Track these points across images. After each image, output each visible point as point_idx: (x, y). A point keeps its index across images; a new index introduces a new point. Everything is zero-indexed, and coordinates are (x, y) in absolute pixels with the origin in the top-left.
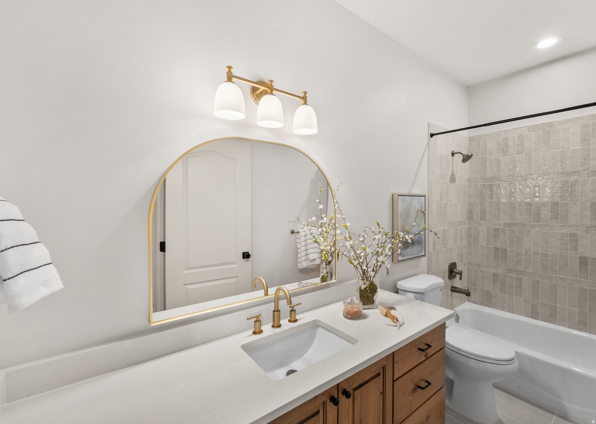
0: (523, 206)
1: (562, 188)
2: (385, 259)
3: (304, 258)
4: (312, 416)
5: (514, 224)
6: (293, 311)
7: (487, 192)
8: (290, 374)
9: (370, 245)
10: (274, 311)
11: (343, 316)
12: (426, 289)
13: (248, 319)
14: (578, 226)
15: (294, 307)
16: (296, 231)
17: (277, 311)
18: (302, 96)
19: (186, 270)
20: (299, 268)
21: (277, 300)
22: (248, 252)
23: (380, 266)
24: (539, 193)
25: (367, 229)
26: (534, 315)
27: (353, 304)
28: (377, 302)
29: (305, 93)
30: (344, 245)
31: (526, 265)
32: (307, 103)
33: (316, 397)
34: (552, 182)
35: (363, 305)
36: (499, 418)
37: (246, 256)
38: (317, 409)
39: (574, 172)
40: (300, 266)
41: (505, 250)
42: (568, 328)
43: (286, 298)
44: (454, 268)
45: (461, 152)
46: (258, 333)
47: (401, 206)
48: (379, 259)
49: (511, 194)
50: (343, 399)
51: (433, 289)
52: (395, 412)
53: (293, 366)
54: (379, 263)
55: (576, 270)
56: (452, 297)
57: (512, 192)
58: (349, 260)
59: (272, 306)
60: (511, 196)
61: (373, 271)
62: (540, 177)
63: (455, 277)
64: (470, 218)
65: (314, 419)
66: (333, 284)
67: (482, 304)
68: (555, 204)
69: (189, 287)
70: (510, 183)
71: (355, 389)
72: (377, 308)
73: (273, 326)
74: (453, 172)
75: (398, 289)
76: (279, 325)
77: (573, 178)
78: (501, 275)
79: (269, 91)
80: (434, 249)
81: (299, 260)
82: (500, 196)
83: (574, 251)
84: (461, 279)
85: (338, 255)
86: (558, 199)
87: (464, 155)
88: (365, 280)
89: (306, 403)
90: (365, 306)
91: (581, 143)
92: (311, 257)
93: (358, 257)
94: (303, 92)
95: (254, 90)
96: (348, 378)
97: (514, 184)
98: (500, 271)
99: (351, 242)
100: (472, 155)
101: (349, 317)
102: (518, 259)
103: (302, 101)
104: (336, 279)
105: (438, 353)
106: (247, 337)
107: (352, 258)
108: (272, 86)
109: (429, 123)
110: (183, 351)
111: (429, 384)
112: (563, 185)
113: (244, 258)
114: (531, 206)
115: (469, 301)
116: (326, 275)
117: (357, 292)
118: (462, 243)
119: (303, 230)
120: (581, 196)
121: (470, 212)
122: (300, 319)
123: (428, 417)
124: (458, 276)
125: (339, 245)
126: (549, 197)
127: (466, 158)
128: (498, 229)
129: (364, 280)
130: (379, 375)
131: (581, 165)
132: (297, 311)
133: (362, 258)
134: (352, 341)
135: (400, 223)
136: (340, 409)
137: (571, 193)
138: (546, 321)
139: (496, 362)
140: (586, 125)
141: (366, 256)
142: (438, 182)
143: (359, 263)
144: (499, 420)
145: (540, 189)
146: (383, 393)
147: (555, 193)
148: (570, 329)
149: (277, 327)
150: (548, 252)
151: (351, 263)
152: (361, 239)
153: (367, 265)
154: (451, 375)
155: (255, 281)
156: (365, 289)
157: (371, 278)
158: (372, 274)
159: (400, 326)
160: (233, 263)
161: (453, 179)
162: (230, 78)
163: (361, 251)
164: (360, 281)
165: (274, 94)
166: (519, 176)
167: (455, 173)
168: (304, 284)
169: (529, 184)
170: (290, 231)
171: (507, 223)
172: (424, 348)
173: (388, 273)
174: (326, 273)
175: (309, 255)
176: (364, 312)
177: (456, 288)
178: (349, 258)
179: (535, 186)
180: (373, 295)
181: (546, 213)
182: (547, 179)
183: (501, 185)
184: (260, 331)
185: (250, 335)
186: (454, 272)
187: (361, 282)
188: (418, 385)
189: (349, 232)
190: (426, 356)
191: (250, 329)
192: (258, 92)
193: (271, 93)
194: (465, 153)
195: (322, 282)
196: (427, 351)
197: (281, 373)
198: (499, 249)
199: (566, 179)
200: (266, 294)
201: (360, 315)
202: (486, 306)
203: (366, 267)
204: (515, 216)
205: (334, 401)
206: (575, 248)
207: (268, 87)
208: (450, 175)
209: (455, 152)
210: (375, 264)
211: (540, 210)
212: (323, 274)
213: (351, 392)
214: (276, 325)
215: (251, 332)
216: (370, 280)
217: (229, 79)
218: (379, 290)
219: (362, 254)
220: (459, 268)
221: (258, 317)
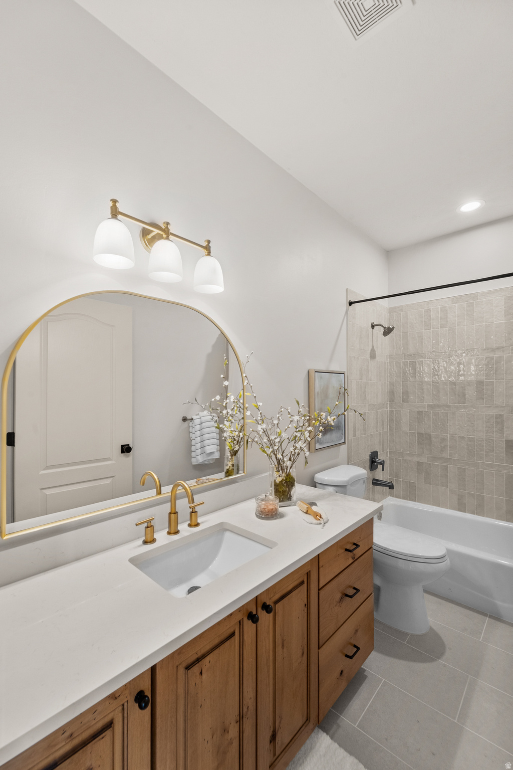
0: (447, 386)
1: (487, 365)
2: (305, 445)
3: (199, 451)
4: (226, 639)
5: (438, 406)
6: (193, 512)
7: (409, 370)
8: (192, 592)
9: (286, 429)
10: (170, 513)
11: (255, 515)
12: (348, 481)
13: (137, 525)
14: (504, 407)
15: (195, 508)
16: (189, 417)
17: (174, 513)
18: (205, 246)
19: (44, 469)
20: (193, 464)
21: (173, 499)
22: (129, 445)
23: (299, 454)
24: (464, 371)
25: (282, 410)
26: (461, 507)
27: (268, 501)
28: (294, 498)
29: (209, 242)
30: (254, 430)
31: (452, 452)
32: (211, 255)
33: (231, 615)
34: (477, 358)
35: (279, 502)
36: (430, 626)
37: (126, 449)
38: (232, 630)
39: (498, 348)
40: (194, 461)
41: (430, 435)
42: (496, 519)
43: (188, 496)
44: (376, 458)
45: (381, 324)
46: (150, 542)
47: (318, 385)
48: (297, 445)
49: (435, 373)
50: (263, 615)
51: (355, 481)
52: (321, 627)
53: (194, 582)
54: (297, 451)
55: (502, 455)
56: (373, 491)
57: (436, 371)
58: (262, 448)
59: (167, 507)
60: (435, 375)
61: (290, 460)
62: (464, 353)
63: (376, 468)
64: (392, 400)
65: (228, 642)
66: (241, 478)
67: (405, 498)
68: (480, 383)
69: (48, 492)
70: (433, 360)
71: (276, 602)
72: (295, 505)
73: (169, 533)
74: (373, 347)
75: (316, 482)
76: (177, 531)
77: (498, 354)
78: (426, 463)
79: (165, 236)
80: (354, 435)
81: (193, 454)
82: (423, 375)
83: (500, 434)
84: (383, 470)
85: (247, 441)
86: (483, 378)
87: (385, 328)
88: (281, 472)
89: (219, 623)
90: (281, 504)
91: (505, 316)
92: (209, 449)
93: (272, 444)
94: (205, 241)
95: (145, 233)
96: (269, 589)
97: (438, 361)
98: (424, 460)
99: (264, 426)
100: (393, 328)
101: (263, 516)
102: (443, 445)
103: (205, 252)
104: (245, 472)
105: (366, 553)
106: (137, 548)
107: (265, 445)
108: (168, 230)
109: (347, 289)
110: (48, 571)
111: (357, 590)
112: (488, 362)
113: (123, 452)
114: (455, 385)
115: (392, 495)
116: (231, 468)
117: (271, 487)
118: (383, 429)
119: (198, 417)
120: (506, 374)
121: (392, 393)
122: (203, 522)
123: (356, 631)
124: (380, 467)
125: (249, 430)
126: (473, 375)
127: (388, 331)
128: (422, 412)
129: (279, 471)
130: (302, 583)
131: (505, 341)
132: (199, 513)
133: (277, 444)
134: (268, 544)
135: (317, 403)
136: (259, 629)
137: (496, 371)
138: (473, 513)
139: (427, 560)
140: (510, 297)
141: (281, 443)
142: (358, 358)
143: (273, 452)
144: (431, 628)
145: (464, 366)
146: (308, 605)
147: (480, 370)
148: (497, 521)
149: (174, 533)
150: (474, 436)
151: (264, 451)
152: (276, 422)
153: (283, 453)
154: (377, 581)
155: (143, 477)
156: (281, 482)
157: (287, 469)
158: (289, 463)
159: (324, 523)
160: (108, 459)
161: (373, 356)
162: (115, 213)
163: (275, 436)
164: (275, 472)
165: (170, 239)
166: (442, 353)
167: (375, 348)
168: (205, 481)
169: (453, 360)
170: (181, 418)
171: (431, 405)
172: (351, 549)
173: (306, 462)
174: (231, 466)
175: (207, 448)
176: (281, 510)
177: (378, 480)
178: (261, 446)
179: (459, 364)
180: (290, 491)
181: (471, 392)
182: (472, 356)
183: (424, 362)
184: (152, 539)
185: (140, 546)
186: (375, 462)
187: (276, 474)
188: (345, 592)
189: (261, 414)
190: (353, 558)
191: (139, 538)
192: (149, 237)
193: (167, 238)
194: (386, 325)
195: (226, 476)
196: (354, 552)
197: (180, 591)
198: (422, 434)
199: (491, 355)
200: (159, 493)
201: (276, 514)
202: (410, 500)
203: (282, 455)
204: (439, 396)
205: (253, 618)
206: (501, 431)
207: (163, 230)
208: (370, 350)
209: (375, 324)
210: (292, 452)
211: (465, 390)
212: (228, 467)
213: (272, 605)
214: (173, 531)
215: (140, 541)
216: (287, 472)
217: (114, 216)
218: (296, 484)
219: (277, 440)
220: (381, 457)
221: (150, 521)
